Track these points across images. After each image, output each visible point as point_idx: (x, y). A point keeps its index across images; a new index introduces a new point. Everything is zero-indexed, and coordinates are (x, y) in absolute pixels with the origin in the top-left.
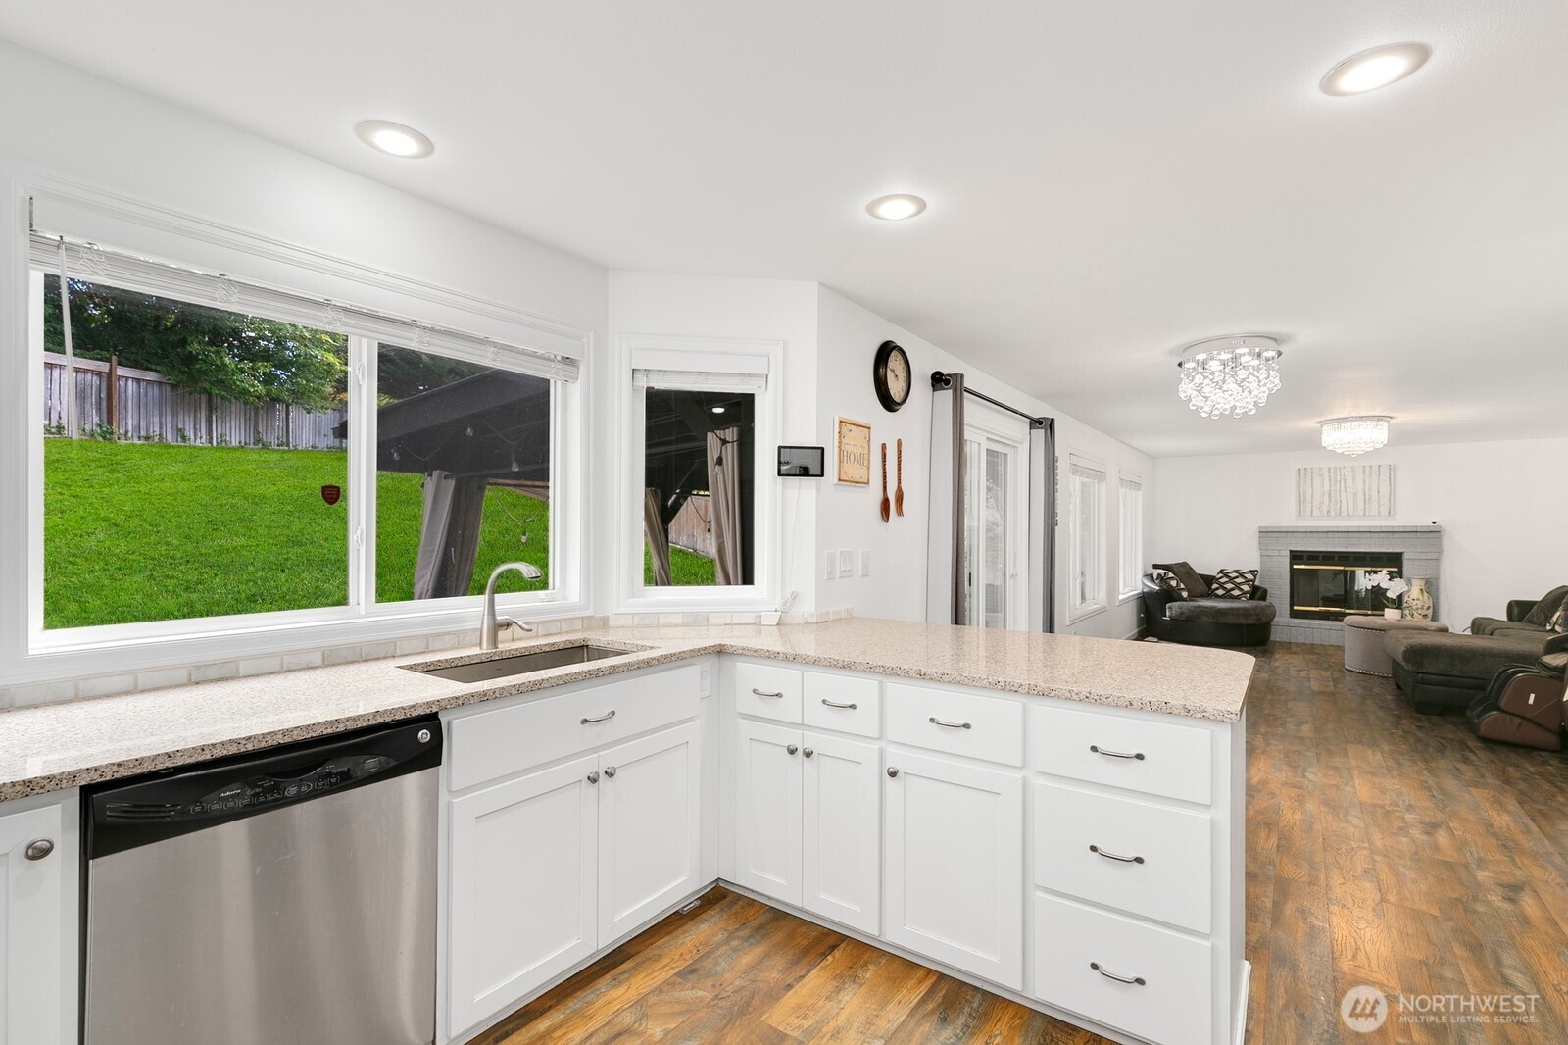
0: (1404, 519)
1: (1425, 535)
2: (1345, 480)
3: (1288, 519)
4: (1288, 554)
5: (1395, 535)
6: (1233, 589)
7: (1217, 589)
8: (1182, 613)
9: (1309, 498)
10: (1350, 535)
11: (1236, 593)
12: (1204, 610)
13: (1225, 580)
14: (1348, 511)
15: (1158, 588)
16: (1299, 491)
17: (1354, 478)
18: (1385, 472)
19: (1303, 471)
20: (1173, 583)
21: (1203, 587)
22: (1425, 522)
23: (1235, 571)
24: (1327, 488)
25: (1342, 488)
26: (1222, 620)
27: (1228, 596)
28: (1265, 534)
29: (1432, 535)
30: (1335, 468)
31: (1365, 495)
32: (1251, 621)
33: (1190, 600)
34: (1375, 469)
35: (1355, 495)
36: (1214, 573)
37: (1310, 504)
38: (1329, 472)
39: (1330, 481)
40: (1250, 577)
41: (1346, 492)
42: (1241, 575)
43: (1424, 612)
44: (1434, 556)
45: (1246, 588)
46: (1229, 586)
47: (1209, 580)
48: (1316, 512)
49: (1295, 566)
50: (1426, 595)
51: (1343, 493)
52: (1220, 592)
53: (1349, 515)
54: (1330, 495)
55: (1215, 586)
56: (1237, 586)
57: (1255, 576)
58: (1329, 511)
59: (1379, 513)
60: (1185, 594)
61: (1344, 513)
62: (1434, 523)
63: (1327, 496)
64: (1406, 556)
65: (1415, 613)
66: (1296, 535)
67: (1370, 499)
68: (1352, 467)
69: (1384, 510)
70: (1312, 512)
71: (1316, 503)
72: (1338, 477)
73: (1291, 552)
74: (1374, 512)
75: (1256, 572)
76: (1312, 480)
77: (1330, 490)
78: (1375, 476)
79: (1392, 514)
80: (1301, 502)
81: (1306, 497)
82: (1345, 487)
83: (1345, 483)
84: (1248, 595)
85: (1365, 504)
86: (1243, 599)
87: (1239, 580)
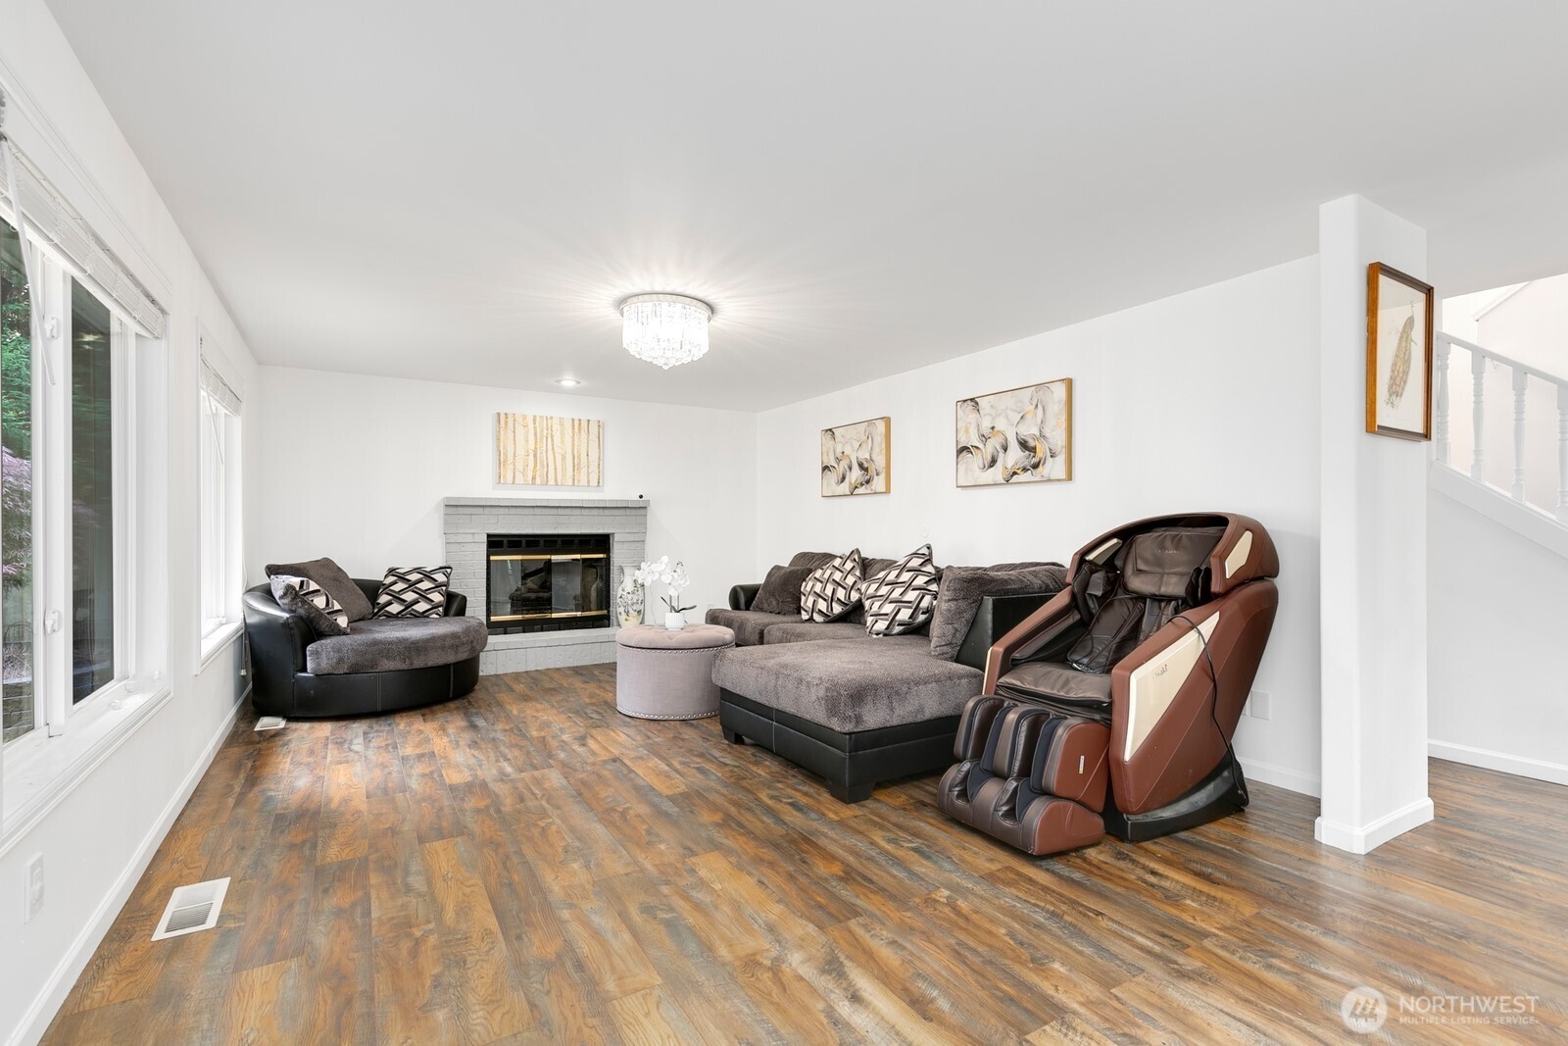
0: (616, 490)
1: (632, 512)
2: (552, 437)
3: (481, 486)
4: (485, 540)
5: (606, 512)
6: (416, 602)
7: (389, 603)
8: (340, 661)
9: (510, 457)
10: (560, 511)
11: (422, 607)
12: (386, 649)
13: (400, 586)
14: (556, 481)
15: (286, 615)
16: (498, 447)
17: (562, 434)
18: (594, 428)
19: (502, 417)
20: (320, 602)
21: (363, 604)
22: (632, 495)
23: (417, 570)
24: (532, 446)
25: (550, 447)
27: (409, 614)
28: (452, 508)
29: (638, 510)
30: (541, 417)
31: (574, 459)
33: (354, 631)
34: (584, 424)
35: (564, 458)
36: (377, 574)
37: (511, 467)
38: (535, 423)
39: (535, 434)
40: (440, 578)
41: (554, 453)
42: (428, 576)
44: (640, 538)
45: (436, 598)
46: (409, 596)
47: (371, 589)
48: (519, 479)
49: (492, 558)
51: (550, 453)
52: (395, 608)
53: (557, 484)
54: (535, 456)
55: (384, 599)
56: (423, 596)
57: (448, 577)
58: (534, 478)
59: (588, 482)
60: (342, 621)
61: (552, 482)
62: (641, 497)
63: (531, 456)
64: (617, 538)
65: (630, 610)
66: (495, 511)
67: (579, 464)
68: (560, 418)
69: (594, 482)
70: (514, 478)
71: (520, 466)
72: (545, 430)
73: (489, 536)
74: (584, 482)
75: (449, 570)
76: (514, 432)
77: (536, 448)
78: (584, 434)
79: (601, 484)
80: (500, 463)
81: (506, 455)
82: (553, 445)
83: (553, 440)
84: (441, 609)
85: (574, 470)
86: (434, 616)
87: (426, 585)
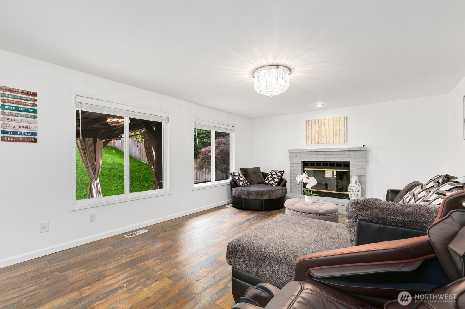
0: (353, 143)
1: (360, 152)
2: (325, 126)
3: (302, 146)
4: (301, 162)
5: (346, 153)
6: (271, 180)
9: (310, 135)
10: (327, 153)
11: (272, 182)
13: (270, 176)
14: (326, 142)
16: (306, 132)
17: (329, 124)
18: (342, 120)
19: (308, 122)
22: (358, 145)
23: (275, 172)
24: (317, 130)
26: (251, 197)
27: (269, 184)
28: (292, 153)
29: (363, 151)
30: (321, 119)
31: (334, 133)
34: (338, 119)
35: (329, 133)
37: (310, 138)
38: (319, 122)
39: (319, 126)
40: (280, 174)
41: (326, 132)
43: (357, 193)
44: (365, 163)
45: (276, 180)
47: (265, 176)
48: (313, 142)
49: (305, 169)
50: (358, 183)
51: (324, 132)
52: (267, 182)
53: (327, 143)
54: (319, 133)
55: (266, 179)
56: (273, 179)
57: (282, 174)
58: (318, 142)
59: (340, 141)
61: (325, 142)
62: (364, 146)
63: (317, 134)
64: (351, 163)
65: (353, 194)
66: (304, 153)
67: (336, 135)
68: (328, 118)
69: (342, 141)
70: (311, 142)
71: (313, 138)
72: (322, 124)
73: (303, 161)
74: (338, 141)
75: (283, 172)
76: (311, 126)
77: (319, 131)
78: (338, 123)
79: (345, 142)
80: (307, 137)
81: (309, 134)
82: (325, 129)
83: (325, 127)
84: (277, 183)
85: (334, 137)
86: (274, 185)
87: (275, 176)
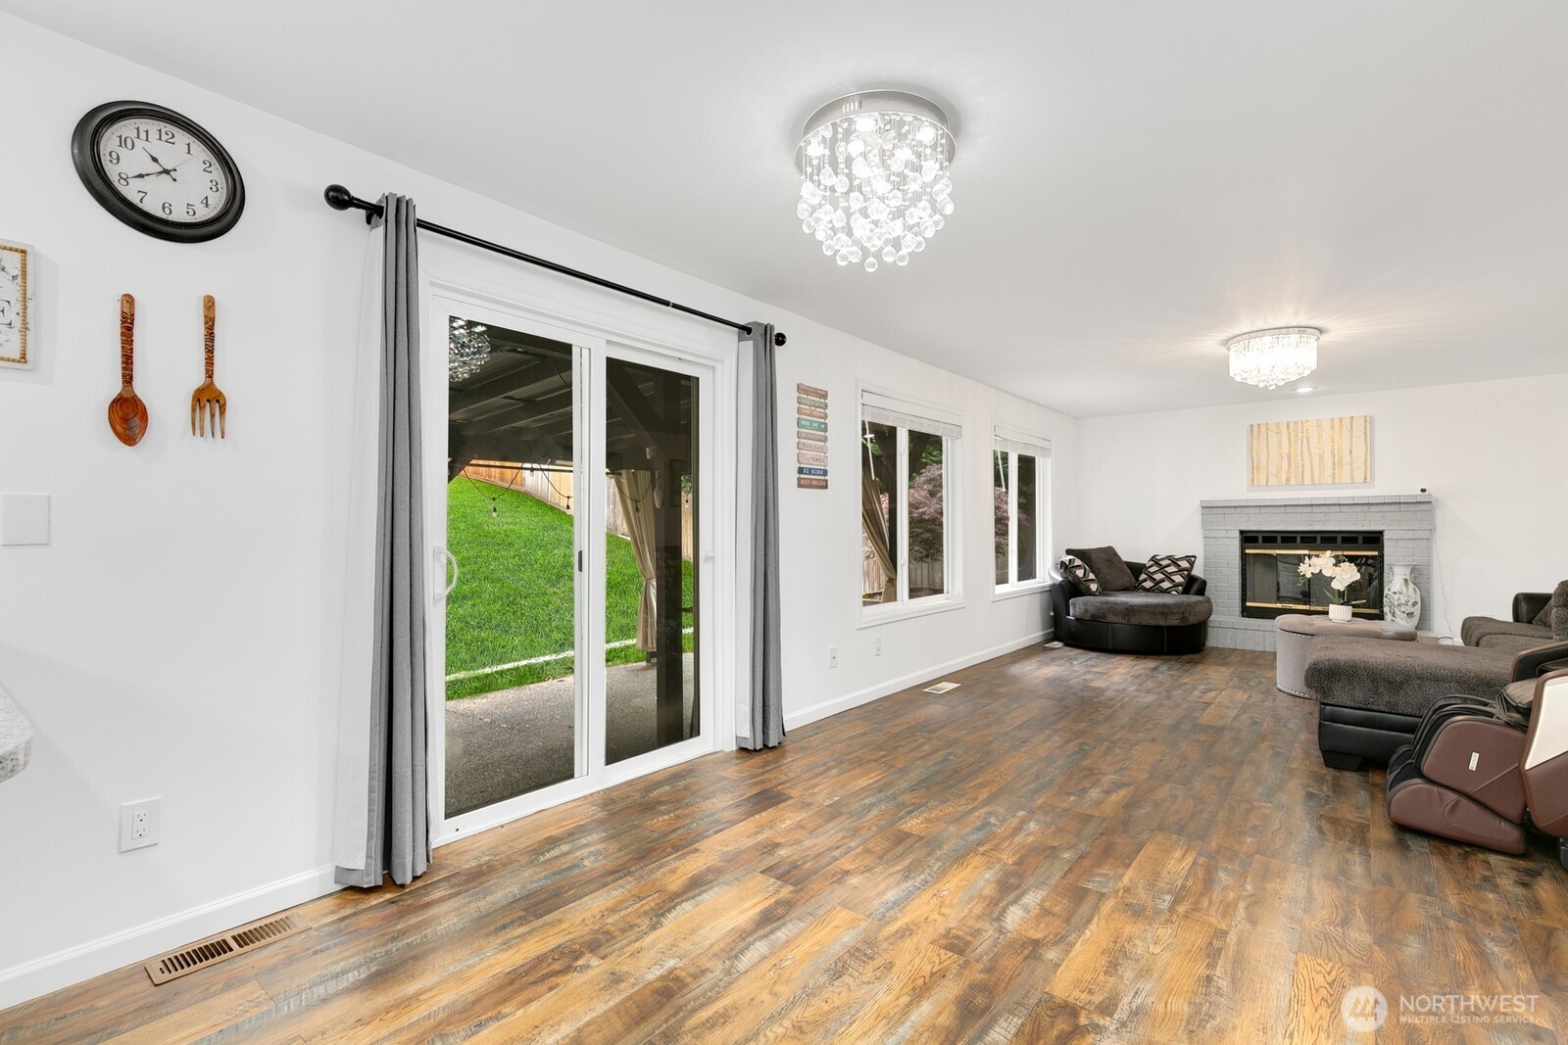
0: (1386, 486)
1: (1412, 507)
2: (1308, 438)
3: (1237, 489)
4: (1238, 534)
5: (1373, 509)
6: (1162, 581)
7: (1145, 580)
8: (1086, 611)
9: (1263, 462)
10: (1315, 509)
11: (1166, 585)
13: (1155, 569)
14: (1312, 479)
15: (1064, 580)
16: (1252, 455)
17: (1320, 436)
18: (1359, 425)
19: (1255, 429)
20: (1080, 573)
21: (1127, 578)
22: (1411, 490)
23: (1169, 558)
24: (1285, 449)
25: (1305, 449)
26: (1135, 620)
27: (1156, 589)
28: (1208, 508)
29: (1422, 505)
30: (1296, 423)
31: (1334, 456)
32: (1174, 621)
33: (1101, 594)
34: (1347, 423)
35: (1321, 457)
36: (1144, 560)
37: (1265, 471)
38: (1288, 429)
39: (1289, 439)
40: (1184, 564)
41: (1310, 454)
42: (1174, 561)
43: (1410, 609)
44: (1426, 535)
45: (1178, 579)
46: (1159, 576)
47: (1136, 569)
48: (1273, 481)
49: (1247, 551)
50: (1411, 586)
51: (1306, 455)
52: (1148, 584)
53: (1313, 484)
54: (1289, 459)
55: (1143, 576)
56: (1168, 577)
57: (1192, 564)
58: (1288, 479)
59: (1352, 479)
60: (1094, 587)
61: (1308, 481)
62: (1423, 490)
63: (1285, 459)
64: (1386, 536)
65: (1397, 612)
66: (1245, 510)
67: (1340, 462)
68: (1317, 420)
69: (1359, 477)
70: (1267, 481)
71: (1273, 470)
72: (1300, 434)
73: (1242, 532)
74: (1346, 478)
75: (1193, 559)
76: (1267, 439)
77: (1290, 452)
78: (1346, 433)
79: (1368, 480)
80: (1254, 468)
81: (1259, 461)
82: (1309, 447)
83: (1308, 442)
84: (1180, 588)
85: (1334, 469)
86: (1174, 593)
87: (1172, 569)
